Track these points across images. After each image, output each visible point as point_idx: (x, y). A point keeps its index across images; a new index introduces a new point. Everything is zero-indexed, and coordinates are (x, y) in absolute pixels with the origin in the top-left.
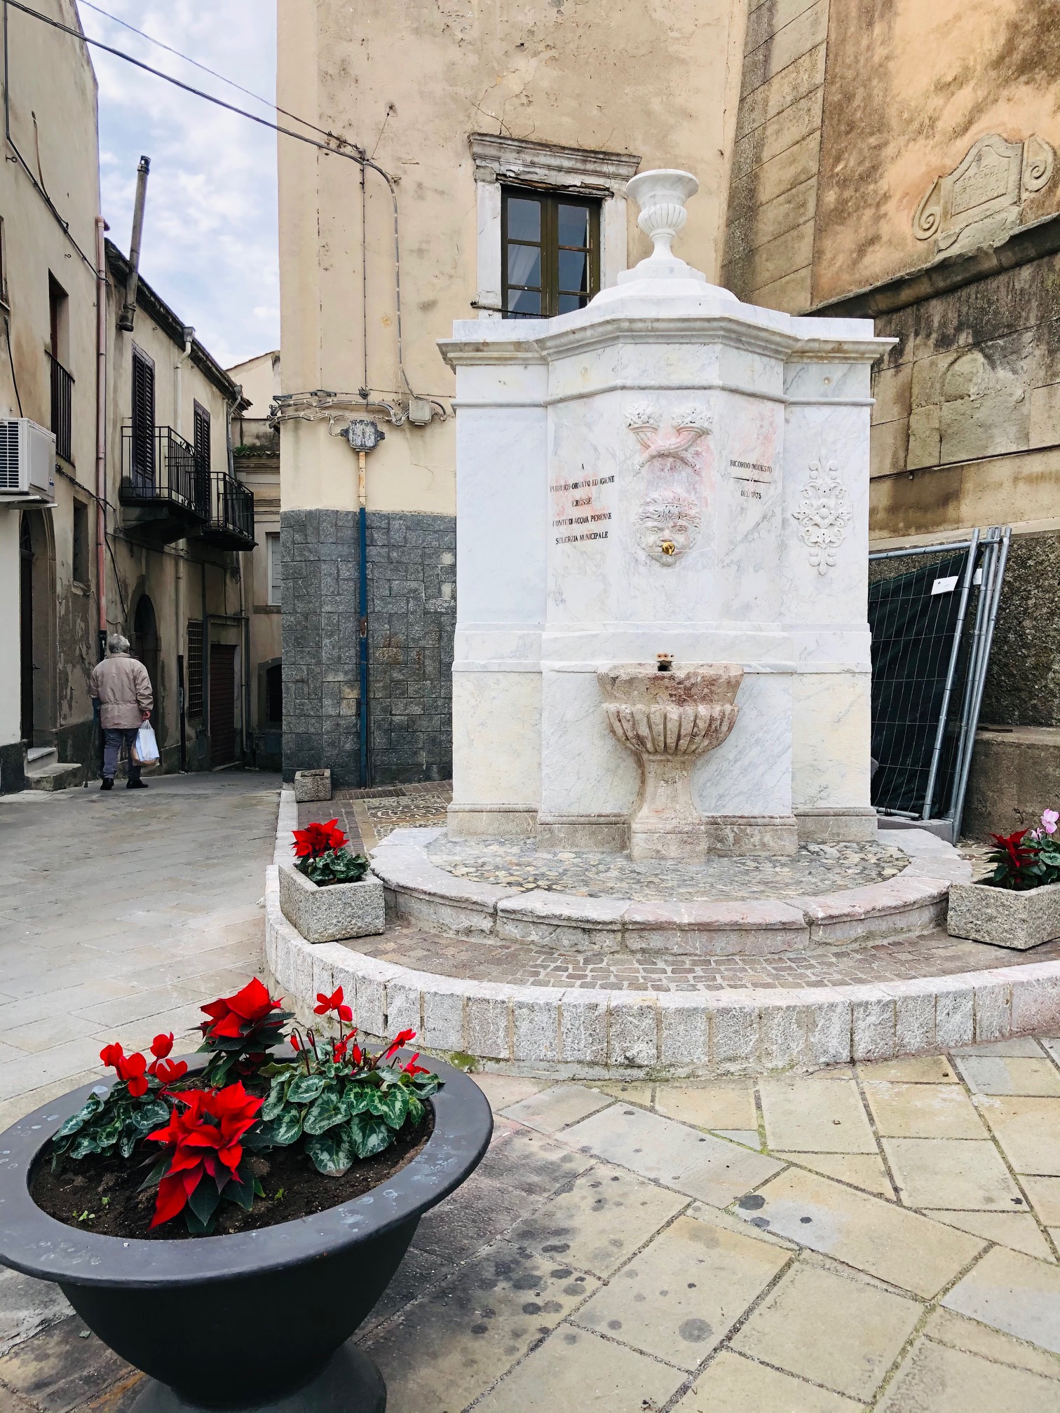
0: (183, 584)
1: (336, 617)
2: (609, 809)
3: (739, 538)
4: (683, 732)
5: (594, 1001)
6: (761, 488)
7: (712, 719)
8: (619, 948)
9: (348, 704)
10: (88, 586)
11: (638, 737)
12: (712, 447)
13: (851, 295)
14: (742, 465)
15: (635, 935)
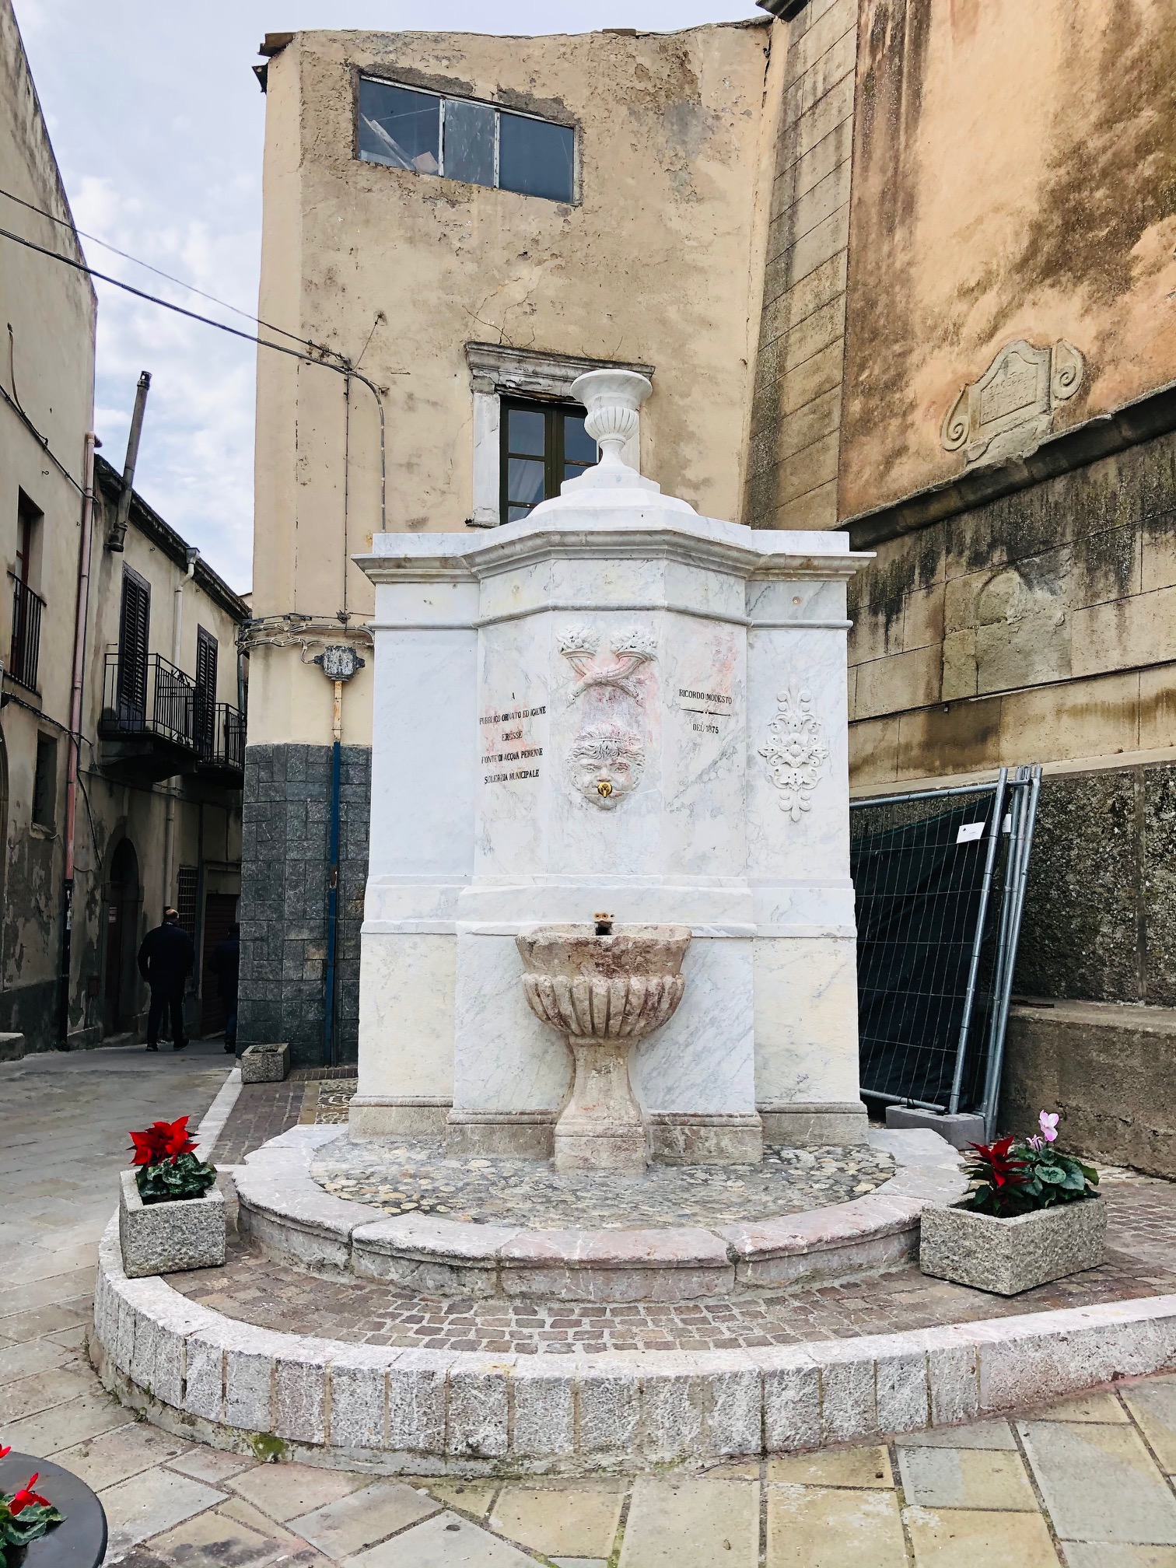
0: (175, 828)
1: (302, 865)
2: (534, 1105)
3: (692, 778)
4: (613, 1010)
5: (431, 1368)
6: (718, 721)
7: (648, 994)
8: (493, 1292)
9: (313, 967)
10: (54, 830)
11: (560, 1015)
12: (657, 675)
13: (877, 510)
14: (694, 695)
15: (513, 1275)
